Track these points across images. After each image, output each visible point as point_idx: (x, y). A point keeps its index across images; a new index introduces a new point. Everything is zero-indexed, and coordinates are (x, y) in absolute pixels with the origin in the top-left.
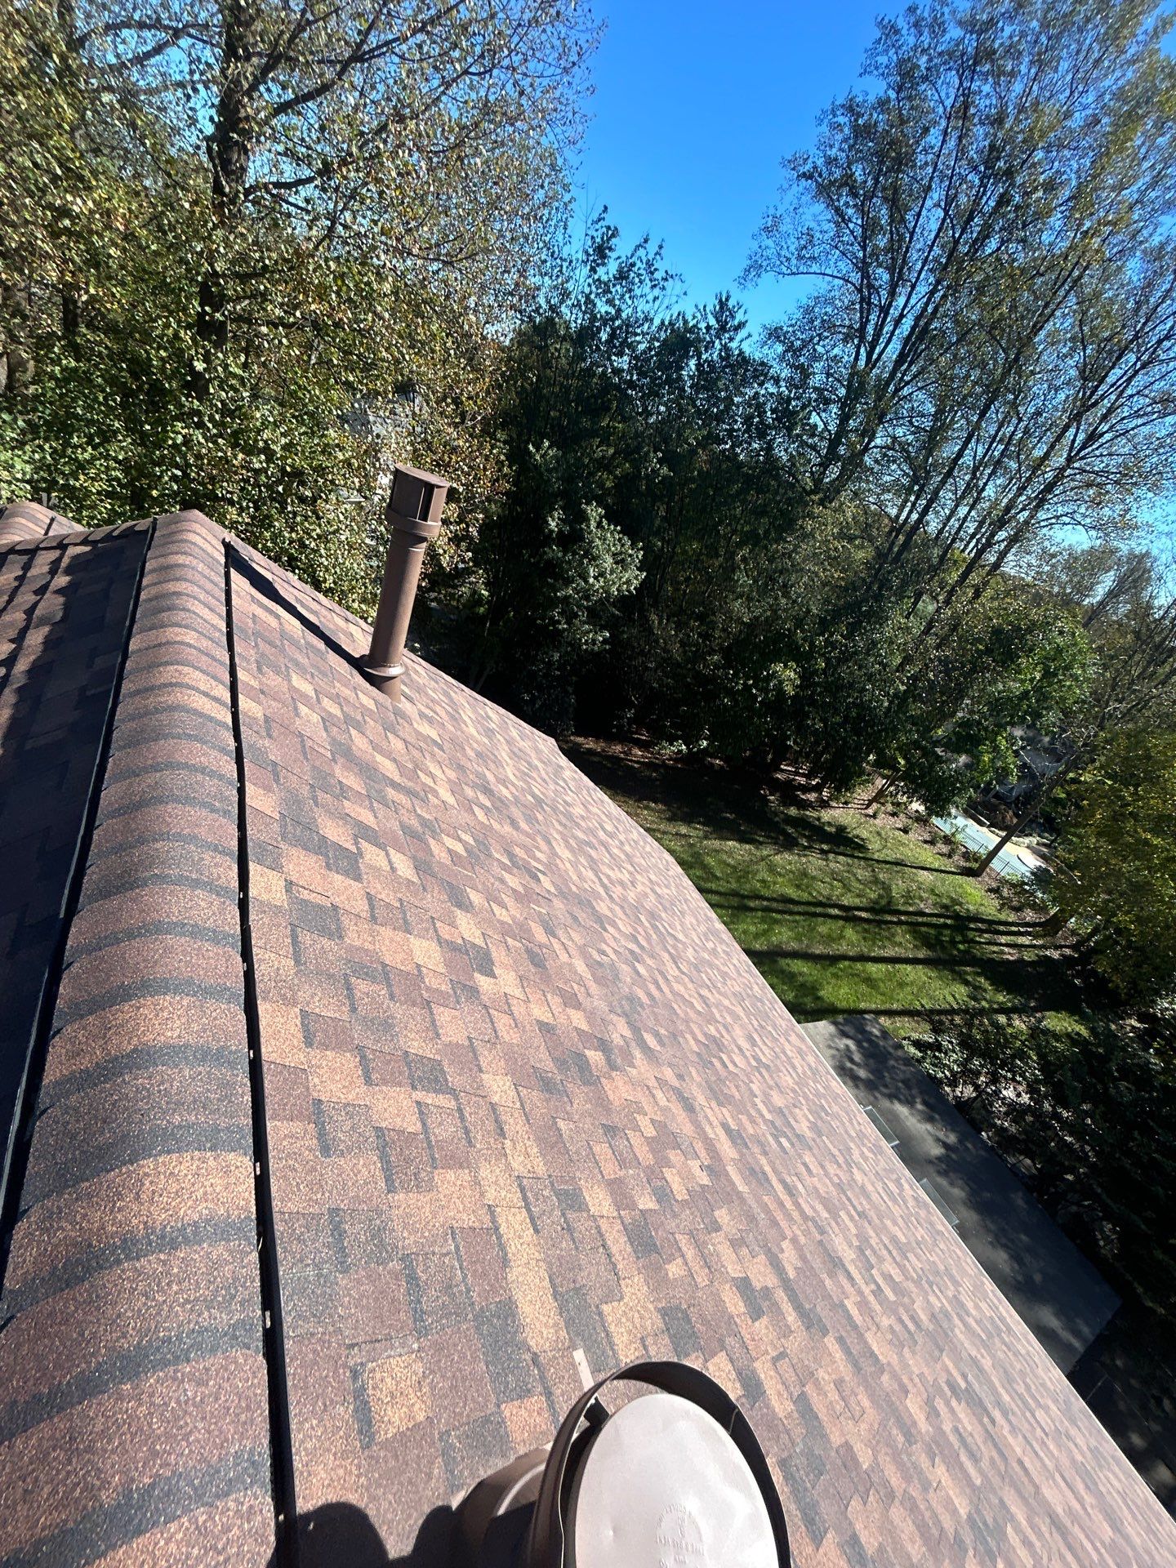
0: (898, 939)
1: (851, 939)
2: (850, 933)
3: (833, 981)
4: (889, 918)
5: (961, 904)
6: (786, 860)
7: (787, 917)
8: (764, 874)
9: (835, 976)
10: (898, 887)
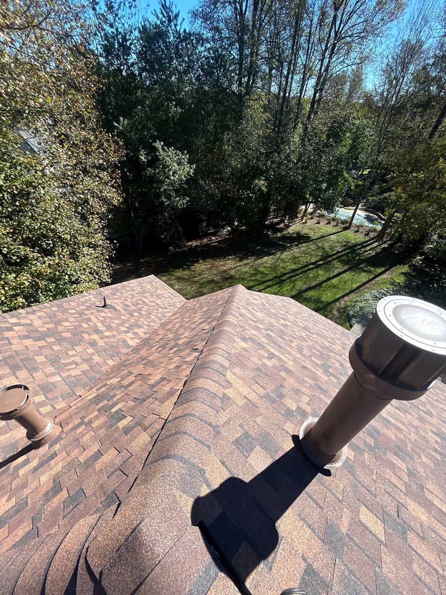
0: (336, 266)
1: (322, 274)
2: (321, 272)
3: (324, 293)
4: (329, 259)
5: (349, 242)
6: (286, 255)
7: (298, 277)
8: (282, 265)
9: (323, 290)
10: (327, 246)
